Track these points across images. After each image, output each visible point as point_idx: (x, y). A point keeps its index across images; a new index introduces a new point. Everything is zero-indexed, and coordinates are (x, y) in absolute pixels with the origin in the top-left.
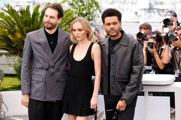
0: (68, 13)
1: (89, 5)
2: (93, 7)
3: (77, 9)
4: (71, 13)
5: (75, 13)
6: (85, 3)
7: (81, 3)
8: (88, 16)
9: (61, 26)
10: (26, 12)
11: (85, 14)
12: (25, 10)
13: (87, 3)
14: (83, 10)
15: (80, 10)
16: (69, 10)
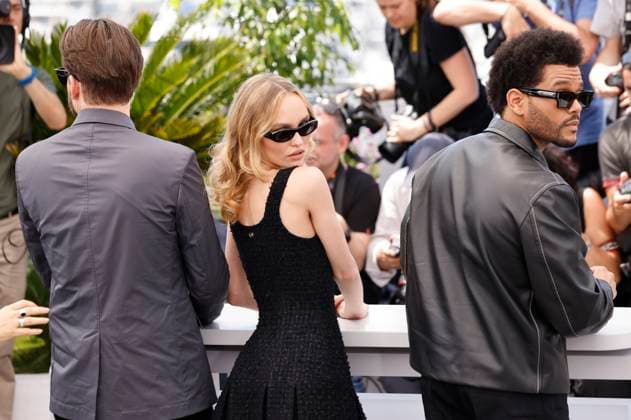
0: (224, 53)
1: (308, 22)
2: (328, 32)
3: (260, 37)
4: (236, 53)
5: (252, 56)
6: (292, 15)
7: (279, 11)
8: (305, 65)
9: (196, 107)
10: (49, 52)
11: (293, 59)
12: (48, 41)
13: (300, 12)
14: (285, 40)
15: (271, 41)
16: (230, 41)
